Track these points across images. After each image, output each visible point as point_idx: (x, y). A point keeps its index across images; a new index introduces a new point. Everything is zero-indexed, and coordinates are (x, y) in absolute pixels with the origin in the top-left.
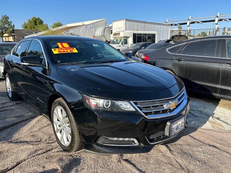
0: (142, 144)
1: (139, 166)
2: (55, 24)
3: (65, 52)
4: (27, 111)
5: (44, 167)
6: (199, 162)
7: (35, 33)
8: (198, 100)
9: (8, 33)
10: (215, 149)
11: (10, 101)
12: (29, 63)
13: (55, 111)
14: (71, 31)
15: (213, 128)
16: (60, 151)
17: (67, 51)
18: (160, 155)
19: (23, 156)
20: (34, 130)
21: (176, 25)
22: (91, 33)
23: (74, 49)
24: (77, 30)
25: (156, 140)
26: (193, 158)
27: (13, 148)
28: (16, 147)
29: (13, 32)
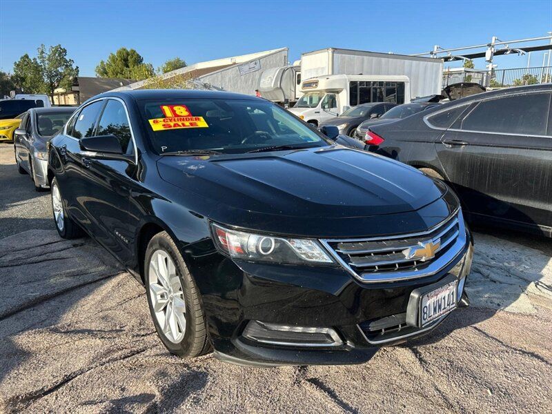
0: (349, 343)
1: (342, 396)
2: (169, 64)
3: (179, 126)
4: (96, 262)
5: (123, 390)
6: (491, 391)
7: (124, 85)
8: (502, 241)
9: (63, 86)
10: (536, 362)
11: (60, 239)
12: (98, 152)
13: (152, 262)
14: (206, 79)
15: (536, 311)
16: (162, 355)
17: (184, 125)
18: (396, 371)
19: (79, 363)
20: (109, 304)
21: (457, 59)
22: (250, 82)
23: (199, 119)
24: (220, 77)
25: (385, 334)
26: (477, 382)
27: (59, 345)
28: (67, 343)
29: (75, 84)
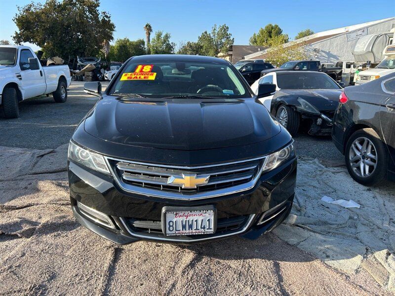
3: (137, 78)
7: (261, 50)
9: (223, 51)
14: (317, 46)
23: (153, 74)
24: (329, 43)
25: (152, 232)
29: (230, 50)
